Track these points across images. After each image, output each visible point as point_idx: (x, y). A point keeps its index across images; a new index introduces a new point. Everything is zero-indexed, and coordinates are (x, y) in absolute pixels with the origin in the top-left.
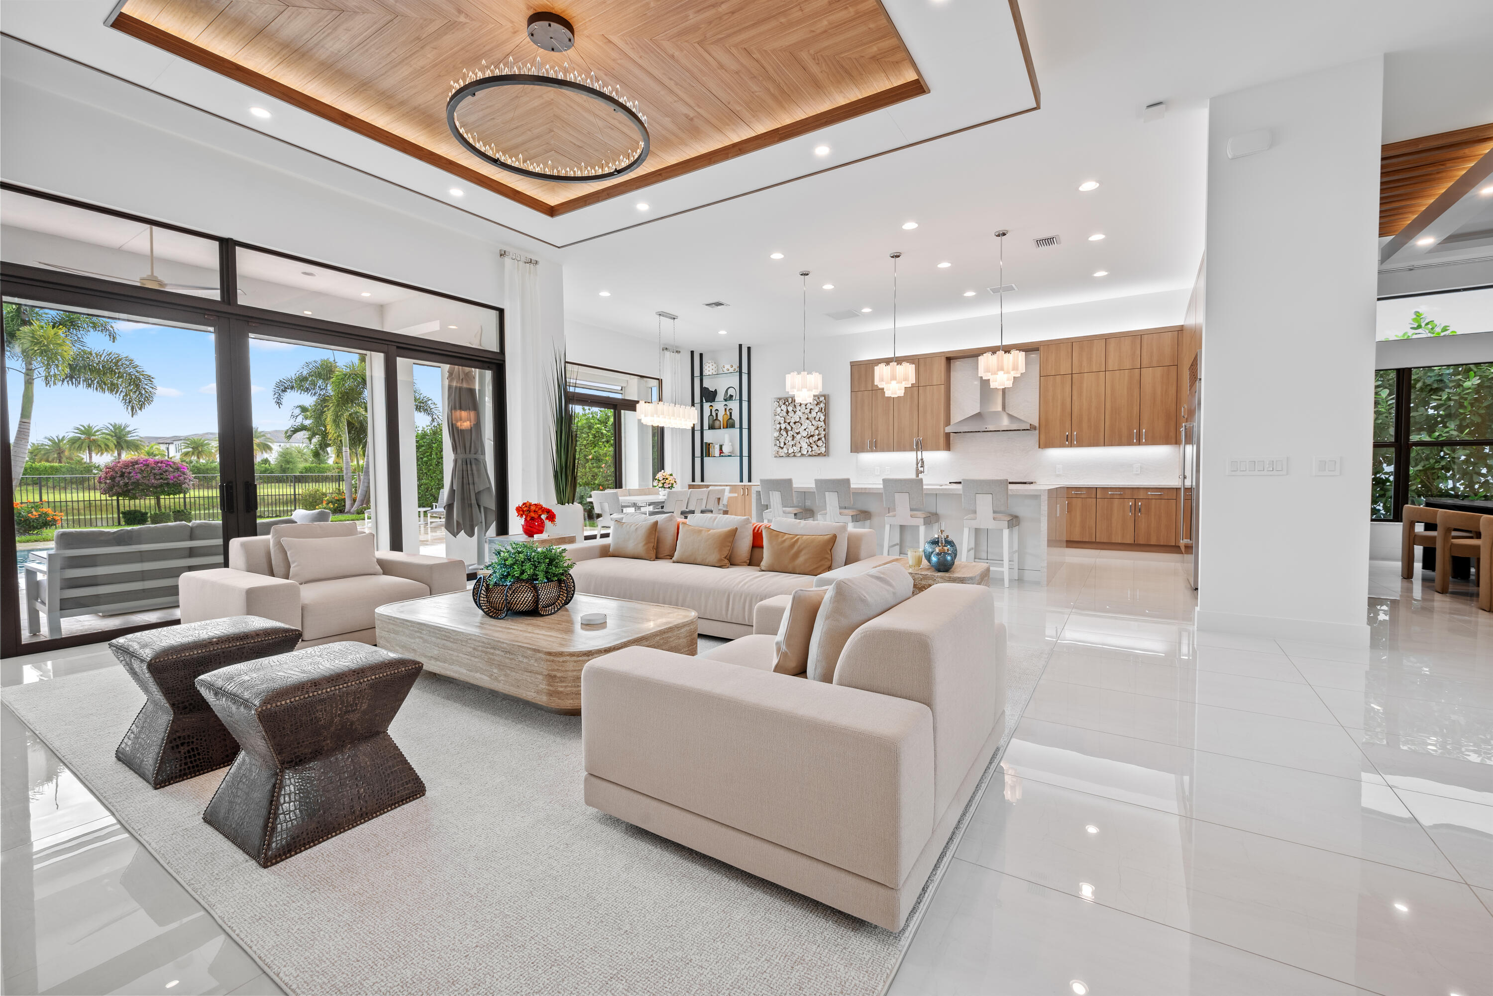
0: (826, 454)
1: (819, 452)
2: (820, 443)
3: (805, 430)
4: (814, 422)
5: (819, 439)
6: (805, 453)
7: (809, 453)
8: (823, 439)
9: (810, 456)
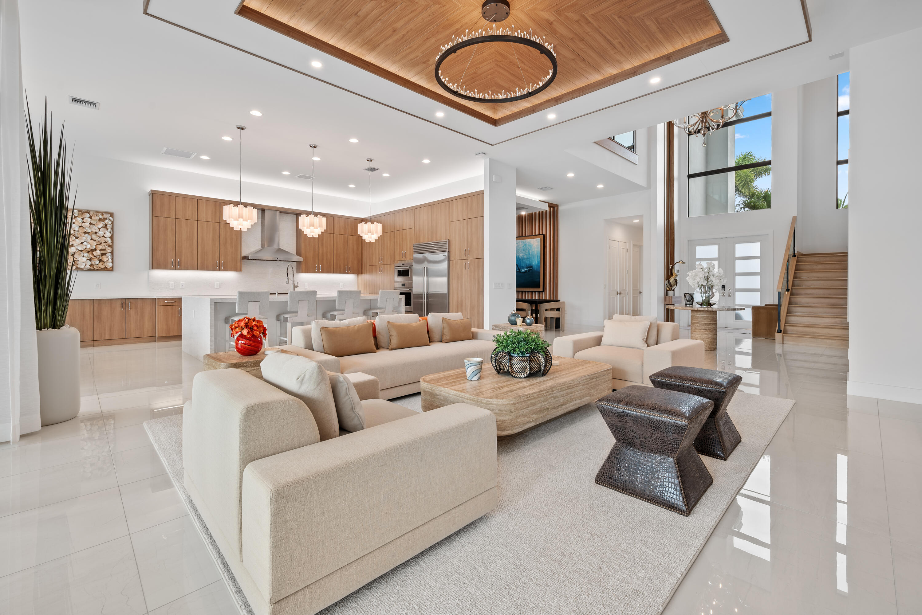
0: (112, 269)
1: (103, 267)
2: (104, 258)
3: (82, 243)
4: (94, 236)
5: (102, 254)
6: (82, 267)
7: (88, 267)
8: (109, 255)
9: (90, 270)
